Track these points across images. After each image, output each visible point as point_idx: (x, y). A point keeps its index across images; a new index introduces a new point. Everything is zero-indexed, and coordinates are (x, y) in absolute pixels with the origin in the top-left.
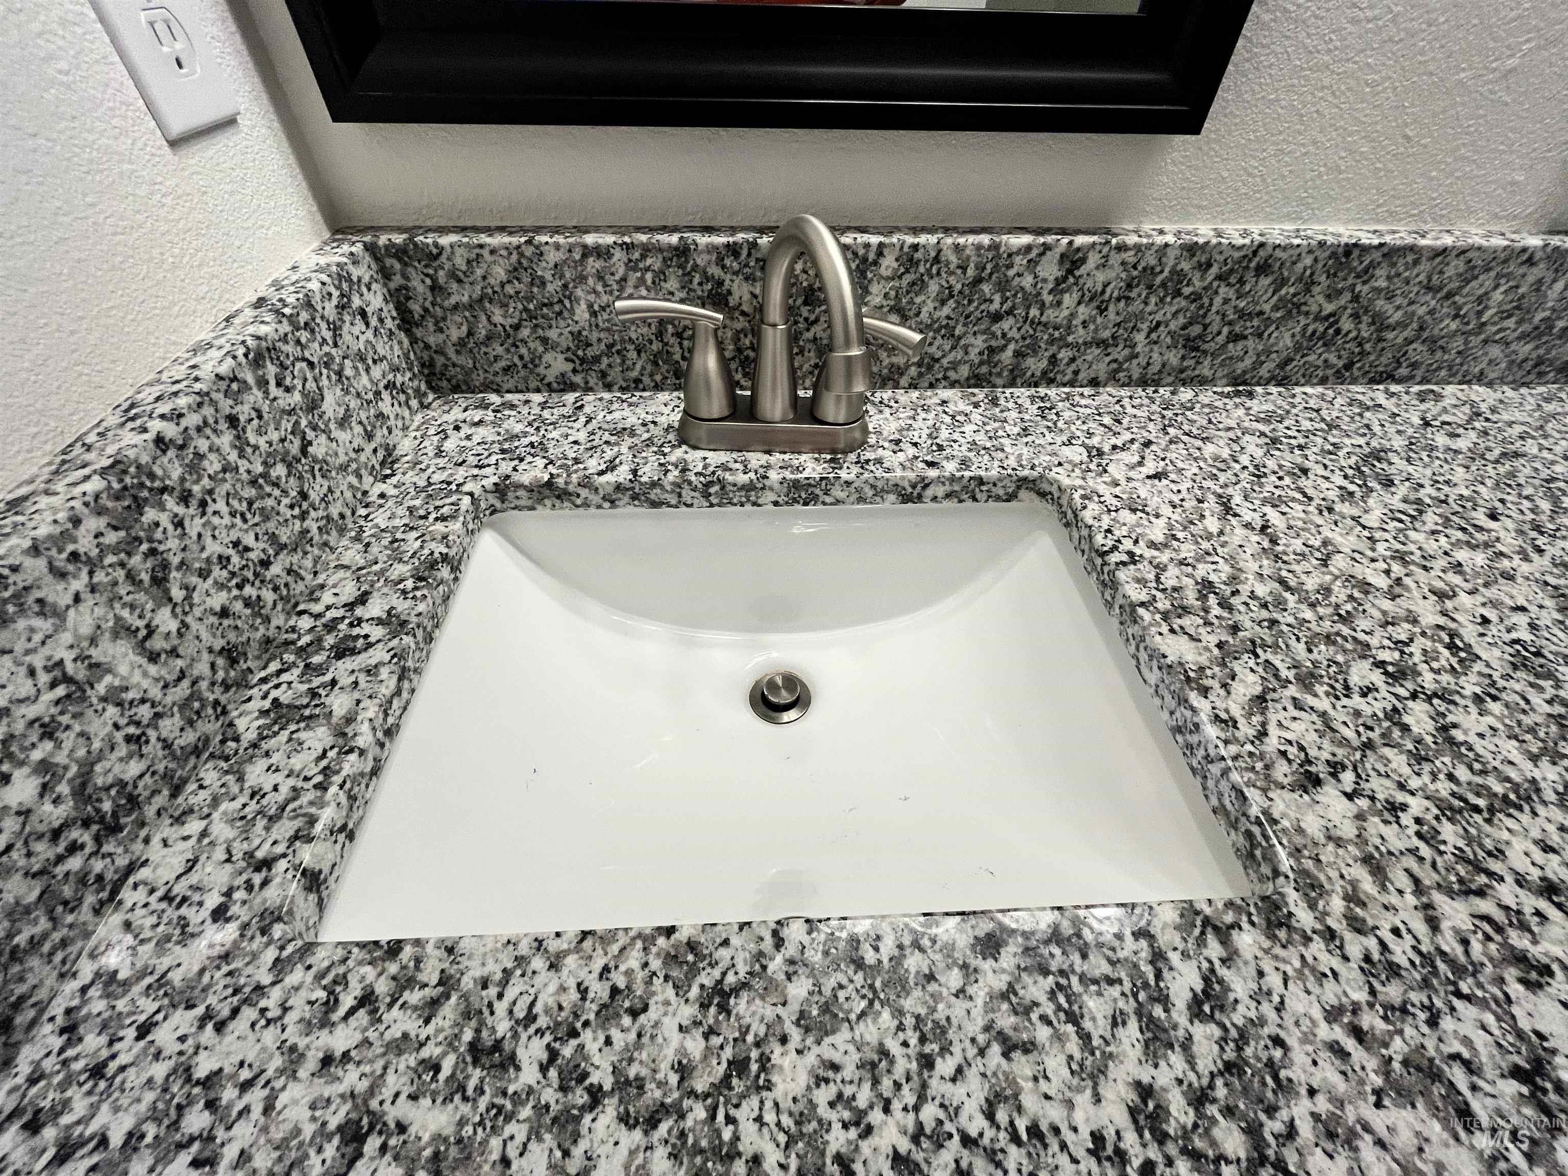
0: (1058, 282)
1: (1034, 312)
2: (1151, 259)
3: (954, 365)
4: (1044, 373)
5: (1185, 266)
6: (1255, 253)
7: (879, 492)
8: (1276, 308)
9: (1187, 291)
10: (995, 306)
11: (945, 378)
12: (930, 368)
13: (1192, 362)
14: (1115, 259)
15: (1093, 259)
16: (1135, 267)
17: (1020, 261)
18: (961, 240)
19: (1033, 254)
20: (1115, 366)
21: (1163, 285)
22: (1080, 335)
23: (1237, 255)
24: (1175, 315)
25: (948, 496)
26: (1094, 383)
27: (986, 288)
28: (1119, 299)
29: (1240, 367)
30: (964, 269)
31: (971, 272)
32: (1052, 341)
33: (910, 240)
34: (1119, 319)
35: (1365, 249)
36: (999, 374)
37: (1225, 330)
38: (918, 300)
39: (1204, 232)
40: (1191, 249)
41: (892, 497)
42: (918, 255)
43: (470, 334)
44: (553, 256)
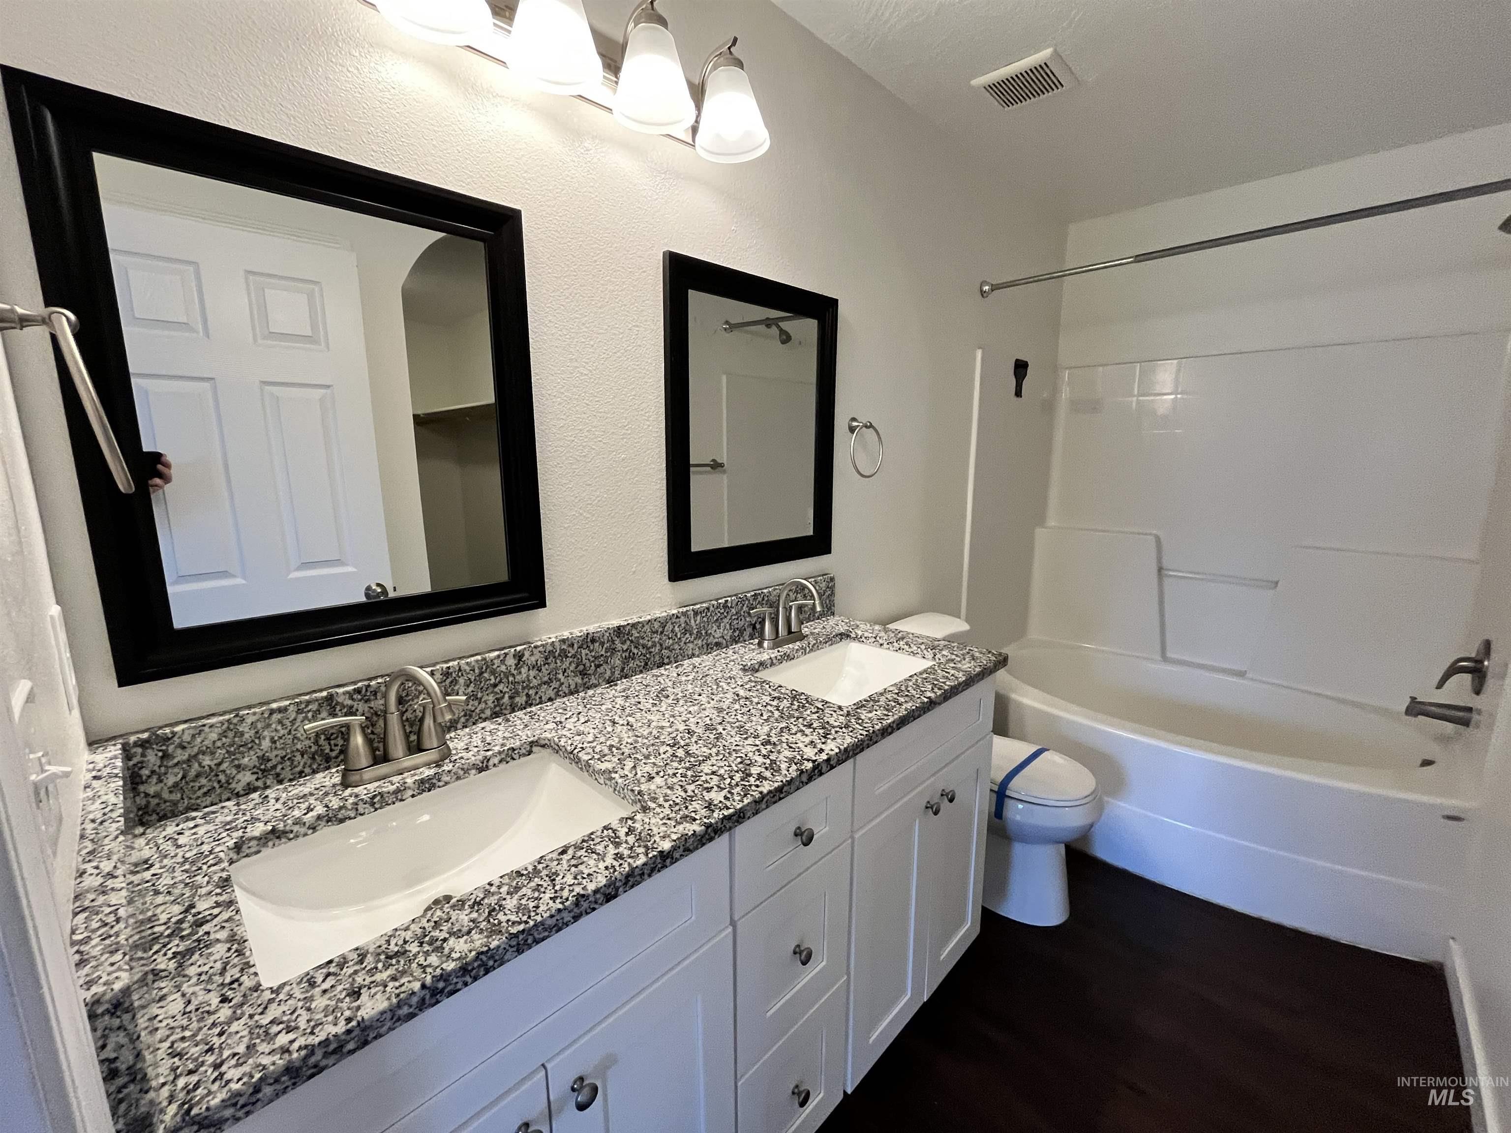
0: (516, 665)
1: (511, 679)
2: (549, 648)
3: (482, 711)
4: (526, 702)
5: (564, 647)
6: (587, 636)
7: (466, 771)
8: (606, 652)
9: (570, 655)
10: (493, 681)
11: (480, 718)
12: (471, 716)
13: (587, 679)
14: (536, 651)
15: (527, 654)
16: (545, 652)
17: (497, 662)
18: (469, 660)
19: (502, 658)
20: (556, 690)
21: (559, 655)
22: (535, 682)
23: (581, 639)
24: (570, 664)
25: (500, 761)
26: (550, 700)
27: (486, 675)
28: (544, 665)
29: (607, 676)
30: (474, 670)
31: (477, 671)
32: (523, 688)
33: (445, 666)
34: (548, 672)
35: (624, 626)
36: (506, 709)
37: (592, 664)
38: (456, 688)
39: (566, 634)
40: (563, 641)
41: (473, 772)
42: (451, 671)
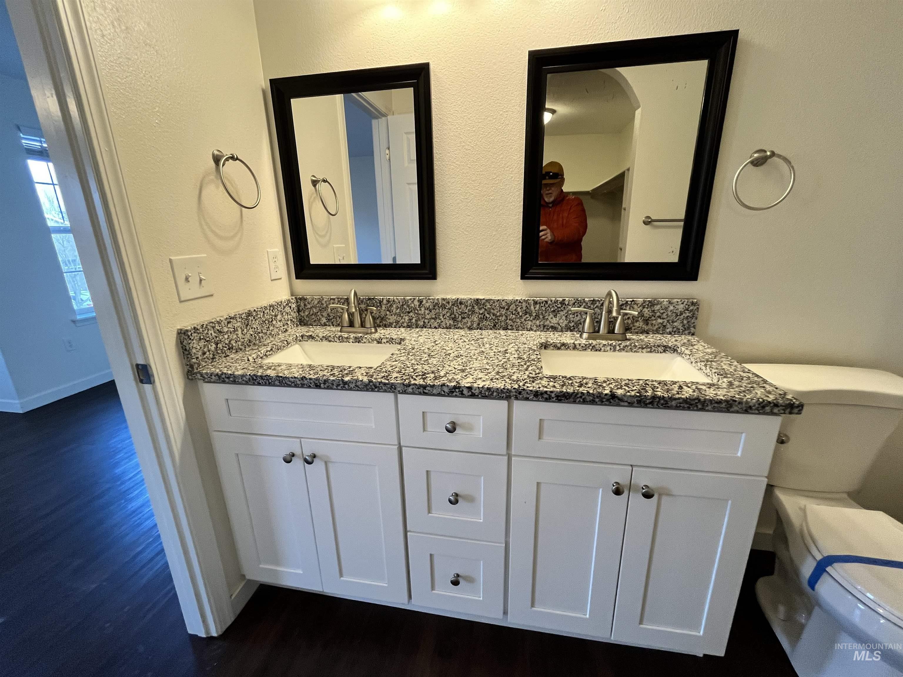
0: (419, 305)
1: (416, 312)
2: (436, 301)
3: (403, 323)
4: (423, 325)
5: (444, 303)
6: (457, 300)
7: (373, 340)
8: (468, 312)
9: (447, 308)
10: (408, 310)
11: (402, 326)
12: (398, 323)
13: (456, 323)
14: (429, 301)
15: (424, 302)
17: (410, 302)
18: (398, 298)
19: (412, 300)
20: (438, 324)
21: (441, 306)
22: (428, 317)
23: (454, 301)
24: (447, 312)
26: (435, 328)
27: (405, 306)
28: (433, 309)
30: (400, 303)
32: (422, 318)
33: (388, 297)
34: (435, 313)
35: (481, 300)
36: (413, 325)
37: (460, 316)
38: (392, 309)
40: (444, 299)
41: (375, 342)
42: (390, 300)
43: (309, 313)
44: (325, 300)
